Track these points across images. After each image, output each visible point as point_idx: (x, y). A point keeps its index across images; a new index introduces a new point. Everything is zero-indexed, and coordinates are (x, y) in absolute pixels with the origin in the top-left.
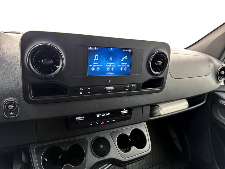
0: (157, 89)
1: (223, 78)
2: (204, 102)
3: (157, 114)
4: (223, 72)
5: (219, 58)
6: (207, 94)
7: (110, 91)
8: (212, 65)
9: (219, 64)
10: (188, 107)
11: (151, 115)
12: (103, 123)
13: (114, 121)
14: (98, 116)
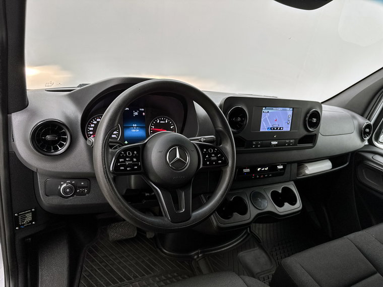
0: (310, 145)
1: (368, 136)
2: (348, 163)
3: (303, 174)
4: (367, 130)
5: (362, 115)
6: (350, 154)
7: (274, 145)
8: (356, 123)
9: (364, 122)
10: (331, 167)
11: (298, 174)
12: (262, 176)
13: (270, 175)
14: (259, 169)
